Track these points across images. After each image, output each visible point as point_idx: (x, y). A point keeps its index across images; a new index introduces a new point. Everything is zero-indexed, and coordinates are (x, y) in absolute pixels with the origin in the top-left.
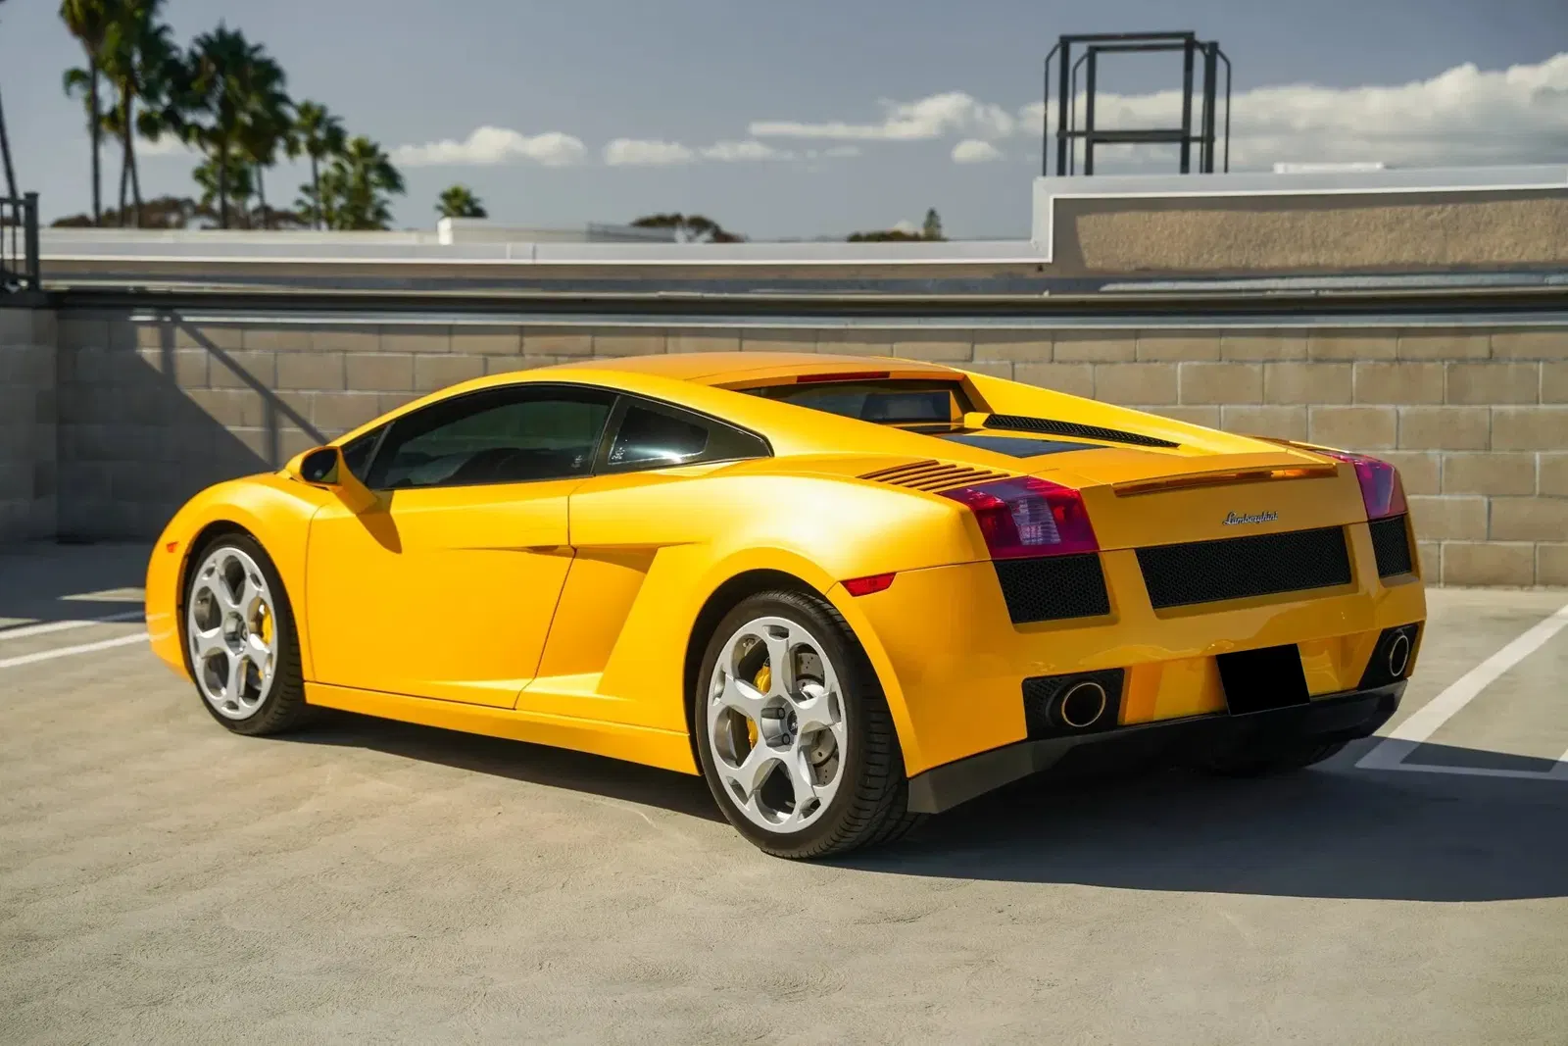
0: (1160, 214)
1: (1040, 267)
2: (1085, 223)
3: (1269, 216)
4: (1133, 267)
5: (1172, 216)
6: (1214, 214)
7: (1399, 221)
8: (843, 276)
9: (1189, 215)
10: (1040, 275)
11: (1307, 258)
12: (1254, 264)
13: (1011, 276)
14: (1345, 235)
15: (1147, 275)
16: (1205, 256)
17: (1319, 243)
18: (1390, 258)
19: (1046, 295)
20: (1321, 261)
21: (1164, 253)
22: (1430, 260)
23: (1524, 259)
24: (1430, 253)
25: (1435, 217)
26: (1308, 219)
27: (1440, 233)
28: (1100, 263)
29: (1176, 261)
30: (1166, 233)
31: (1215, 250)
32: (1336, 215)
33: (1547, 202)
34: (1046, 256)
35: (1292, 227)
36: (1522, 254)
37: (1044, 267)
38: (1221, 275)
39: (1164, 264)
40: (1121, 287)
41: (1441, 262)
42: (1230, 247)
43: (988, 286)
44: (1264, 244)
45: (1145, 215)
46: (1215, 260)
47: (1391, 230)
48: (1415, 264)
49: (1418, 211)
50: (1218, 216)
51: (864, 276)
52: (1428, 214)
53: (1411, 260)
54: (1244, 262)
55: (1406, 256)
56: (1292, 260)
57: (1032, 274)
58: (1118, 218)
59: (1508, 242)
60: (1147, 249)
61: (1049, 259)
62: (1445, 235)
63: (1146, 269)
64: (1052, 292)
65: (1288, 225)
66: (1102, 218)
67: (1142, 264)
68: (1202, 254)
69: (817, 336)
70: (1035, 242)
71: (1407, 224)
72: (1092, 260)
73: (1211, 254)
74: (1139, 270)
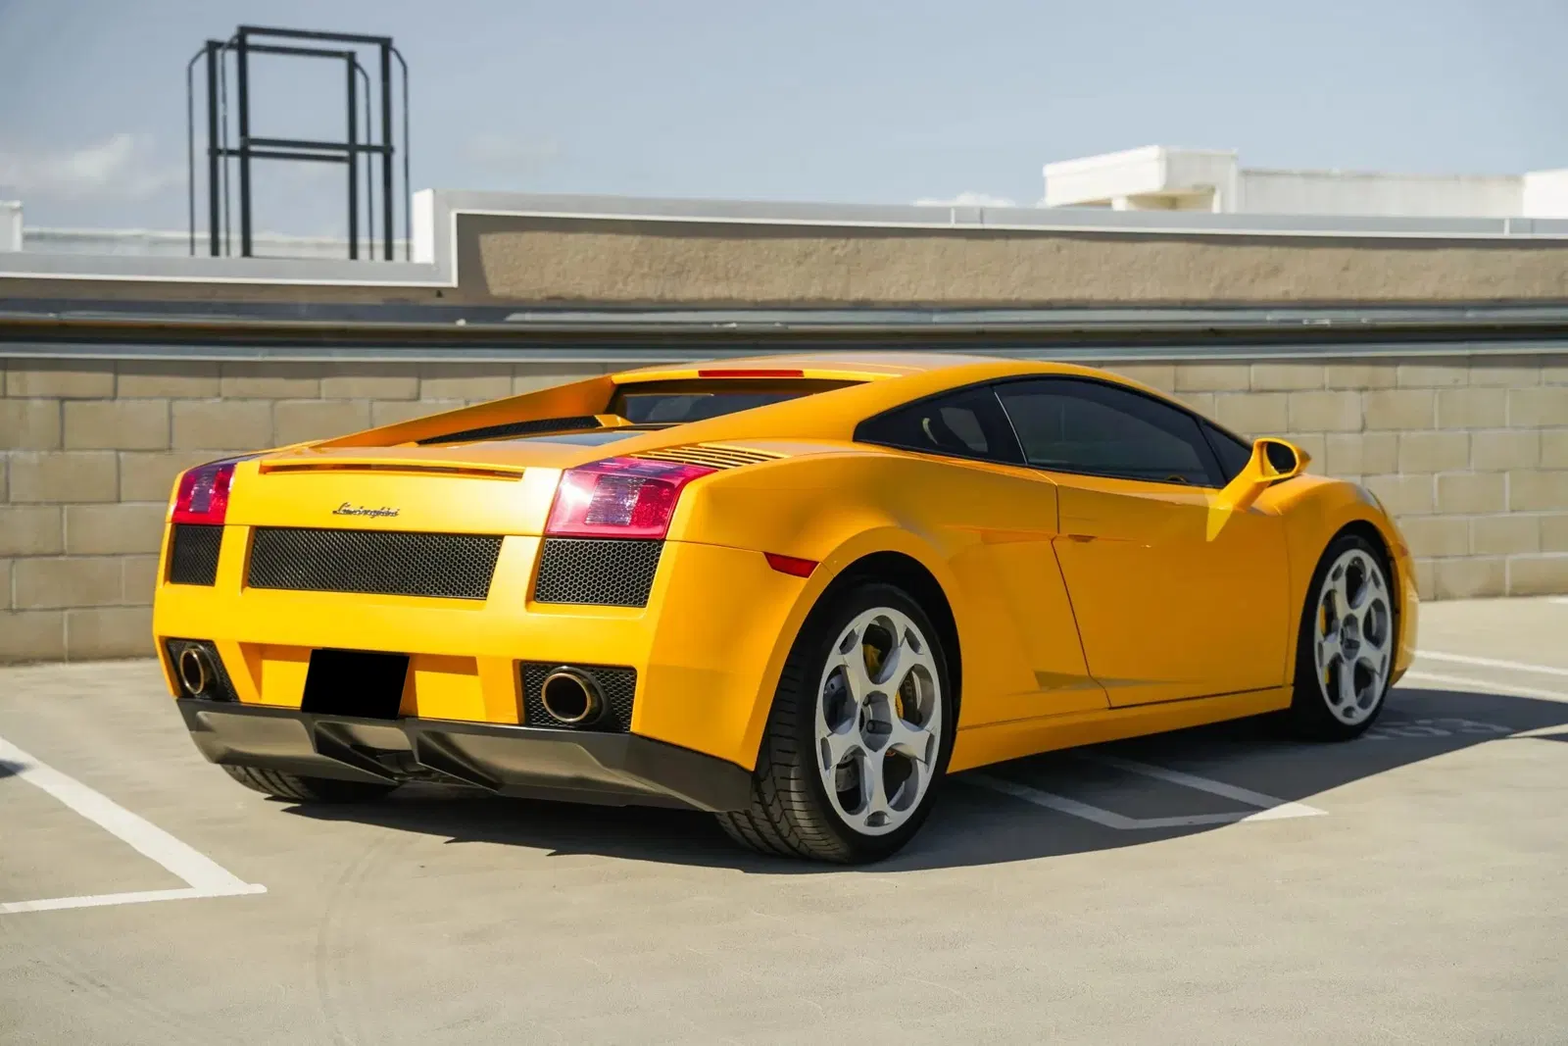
1: (439, 292)
2: (491, 244)
4: (544, 294)
7: (807, 255)
8: (192, 297)
9: (604, 240)
10: (440, 302)
11: (721, 291)
12: (669, 296)
13: (399, 301)
14: (757, 267)
15: (558, 304)
16: (620, 286)
17: (732, 275)
18: (798, 294)
19: (461, 323)
20: (735, 294)
21: (577, 281)
22: (835, 297)
23: (917, 297)
24: (835, 290)
25: (839, 252)
26: (724, 246)
27: (843, 269)
28: (508, 290)
29: (589, 290)
30: (580, 257)
31: (630, 279)
33: (934, 241)
34: (449, 280)
35: (706, 257)
36: (915, 293)
37: (443, 292)
38: (633, 306)
39: (577, 293)
40: (528, 317)
41: (845, 298)
42: (643, 276)
43: (372, 312)
44: (679, 273)
45: (556, 236)
47: (799, 263)
49: (822, 244)
50: (633, 241)
51: (220, 298)
52: (833, 249)
53: (818, 295)
54: (659, 293)
55: (814, 292)
57: (428, 300)
58: (526, 238)
59: (903, 279)
60: (559, 275)
61: (454, 283)
62: (849, 271)
63: (557, 298)
64: (468, 320)
65: (702, 255)
66: (510, 238)
67: (554, 292)
68: (616, 283)
69: (221, 370)
70: (437, 263)
71: (814, 258)
72: (499, 286)
73: (625, 284)
74: (550, 298)
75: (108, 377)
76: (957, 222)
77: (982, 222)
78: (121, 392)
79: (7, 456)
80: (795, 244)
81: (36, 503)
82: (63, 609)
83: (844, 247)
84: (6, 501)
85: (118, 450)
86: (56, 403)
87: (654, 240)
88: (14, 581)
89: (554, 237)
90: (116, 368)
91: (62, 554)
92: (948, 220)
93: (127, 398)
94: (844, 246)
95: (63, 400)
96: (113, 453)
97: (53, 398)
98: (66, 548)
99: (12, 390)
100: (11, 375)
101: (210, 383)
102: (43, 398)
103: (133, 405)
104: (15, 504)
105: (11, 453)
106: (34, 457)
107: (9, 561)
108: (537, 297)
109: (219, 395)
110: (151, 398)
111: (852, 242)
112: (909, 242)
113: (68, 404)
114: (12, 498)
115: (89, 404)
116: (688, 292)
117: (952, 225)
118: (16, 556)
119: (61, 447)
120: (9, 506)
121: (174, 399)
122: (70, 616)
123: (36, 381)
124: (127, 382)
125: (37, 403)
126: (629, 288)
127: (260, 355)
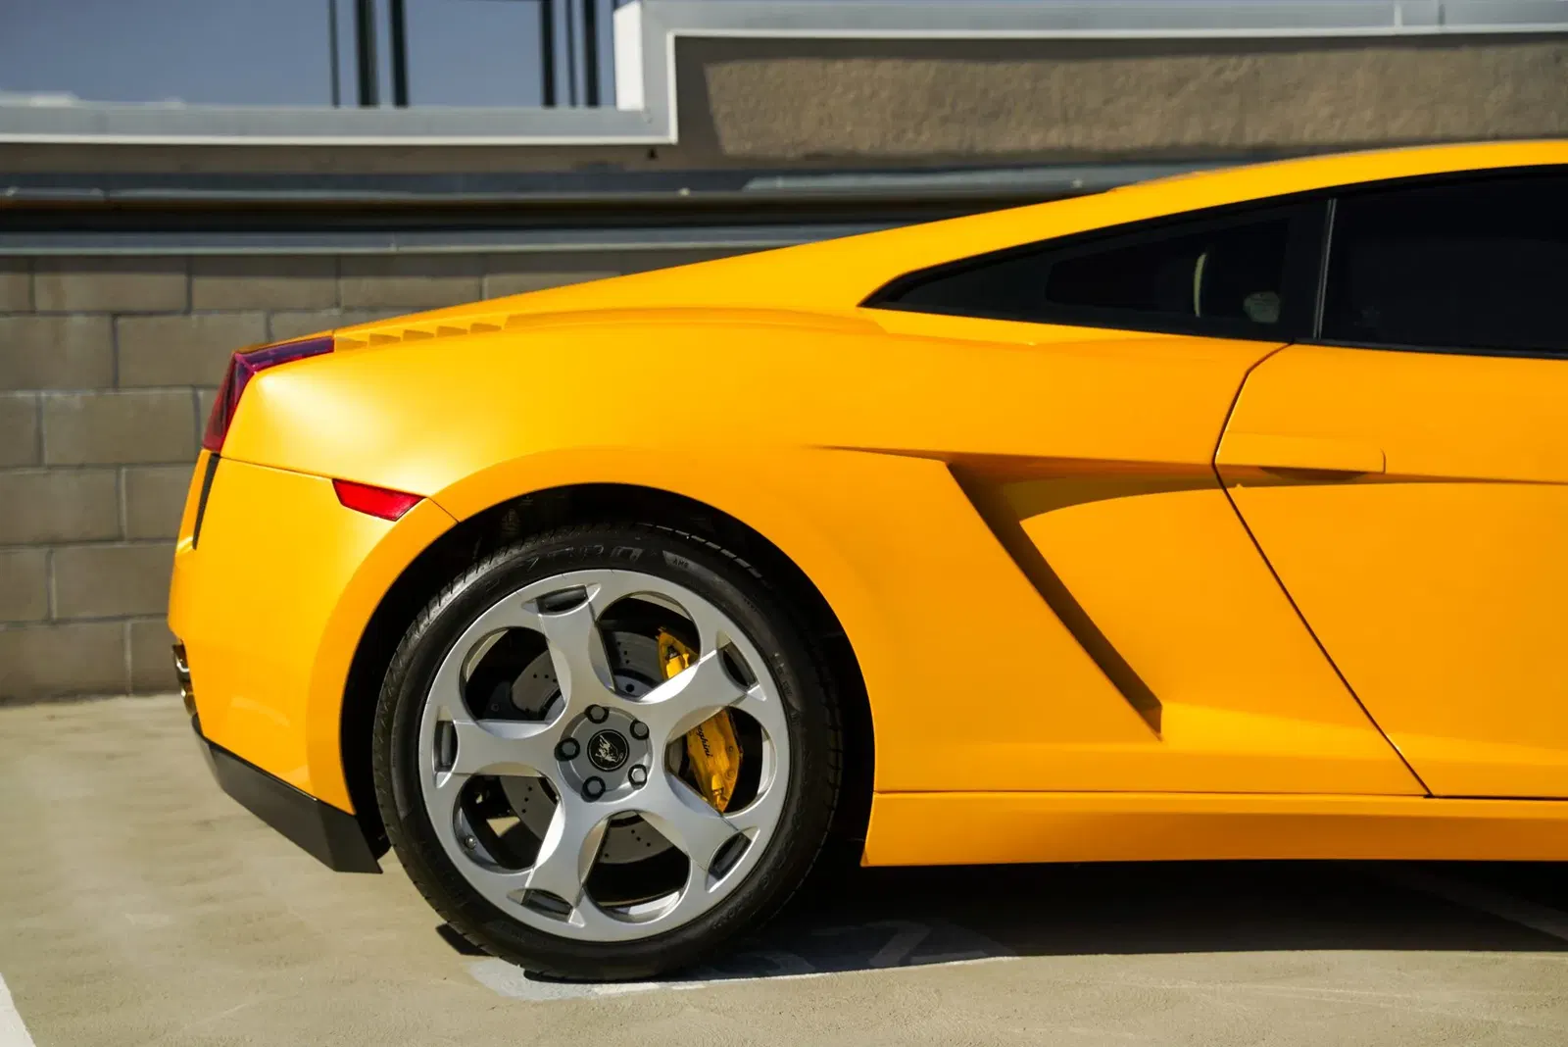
0: (839, 65)
1: (652, 151)
2: (721, 77)
3: (1000, 69)
4: (801, 151)
5: (857, 68)
6: (919, 66)
7: (1181, 82)
8: (305, 167)
9: (886, 68)
10: (654, 166)
11: (1056, 138)
12: (981, 147)
13: (597, 162)
14: (1107, 102)
15: (822, 164)
16: (910, 135)
17: (1072, 114)
18: (1167, 141)
19: (685, 192)
21: (849, 129)
22: (1224, 141)
25: (1229, 76)
26: (1059, 73)
27: (1235, 99)
28: (748, 146)
29: (866, 141)
30: (851, 96)
31: (925, 126)
32: (1094, 69)
33: (1369, 55)
34: (665, 131)
35: (1034, 89)
37: (659, 153)
39: (849, 147)
40: (780, 183)
42: (945, 120)
43: (560, 180)
44: (995, 115)
46: (926, 141)
47: (1171, 95)
48: (1202, 146)
49: (1203, 63)
50: (924, 71)
52: (1220, 71)
56: (1034, 141)
57: (637, 165)
58: (775, 69)
59: (1325, 111)
60: (821, 123)
61: (672, 137)
62: (1242, 104)
63: (819, 156)
64: (692, 189)
65: (1028, 85)
66: (752, 69)
67: (816, 146)
68: (904, 131)
69: (338, 267)
70: (647, 110)
71: (1192, 87)
72: (734, 142)
73: (918, 133)
74: (808, 157)
75: (180, 279)
76: (1405, 23)
77: (1441, 20)
78: (198, 302)
79: (38, 399)
80: (1161, 67)
81: (81, 466)
82: (124, 618)
83: (1235, 69)
84: (38, 461)
85: (195, 387)
86: (107, 320)
87: (959, 66)
88: (54, 581)
89: (815, 66)
90: (192, 266)
91: (120, 538)
92: (1391, 23)
93: (208, 311)
94: (1237, 68)
95: (116, 315)
96: (188, 392)
97: (100, 313)
98: (125, 531)
99: (43, 302)
100: (41, 281)
101: (326, 285)
102: (87, 313)
103: (213, 320)
104: (50, 467)
105: (43, 395)
106: (76, 400)
107: (46, 549)
108: (791, 154)
109: (337, 305)
110: (239, 311)
111: (1247, 61)
112: (1335, 57)
113: (121, 321)
114: (47, 459)
115: (153, 321)
116: (1008, 141)
117: (1397, 28)
118: (54, 542)
119: (115, 384)
120: (42, 471)
121: (273, 311)
122: (134, 628)
123: (77, 288)
124: (206, 286)
125: (79, 320)
126: (924, 138)
127: (393, 245)
